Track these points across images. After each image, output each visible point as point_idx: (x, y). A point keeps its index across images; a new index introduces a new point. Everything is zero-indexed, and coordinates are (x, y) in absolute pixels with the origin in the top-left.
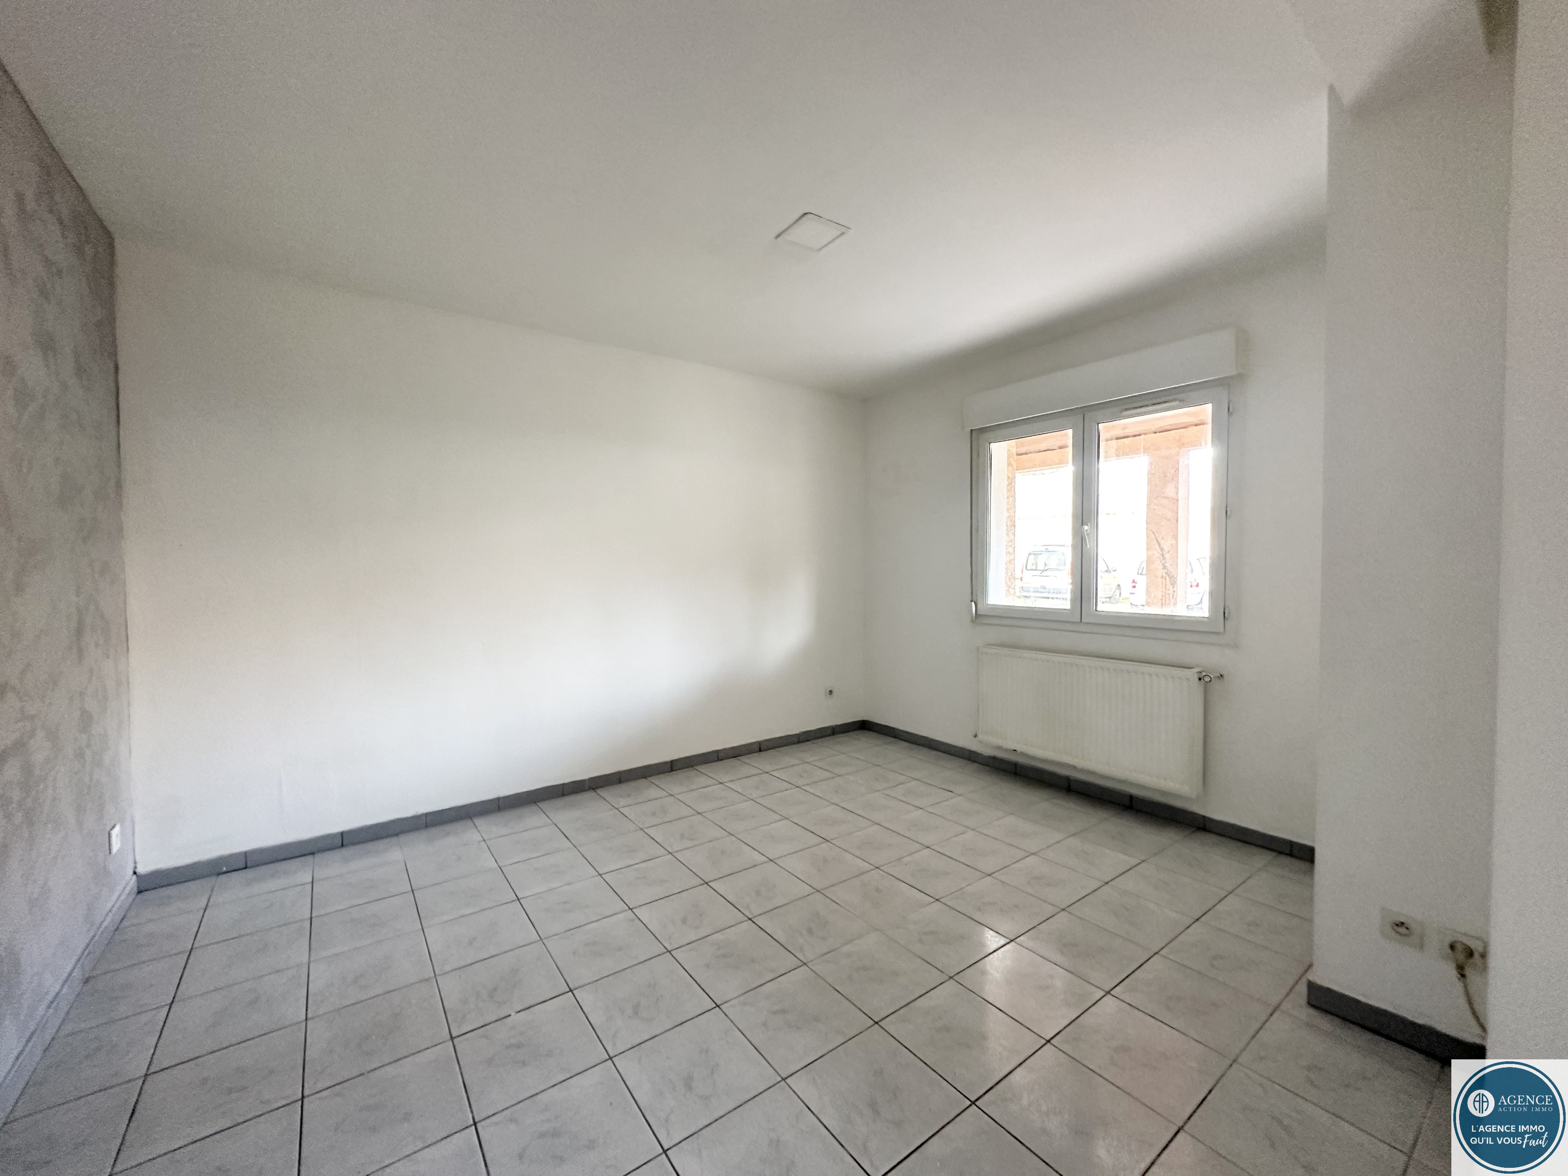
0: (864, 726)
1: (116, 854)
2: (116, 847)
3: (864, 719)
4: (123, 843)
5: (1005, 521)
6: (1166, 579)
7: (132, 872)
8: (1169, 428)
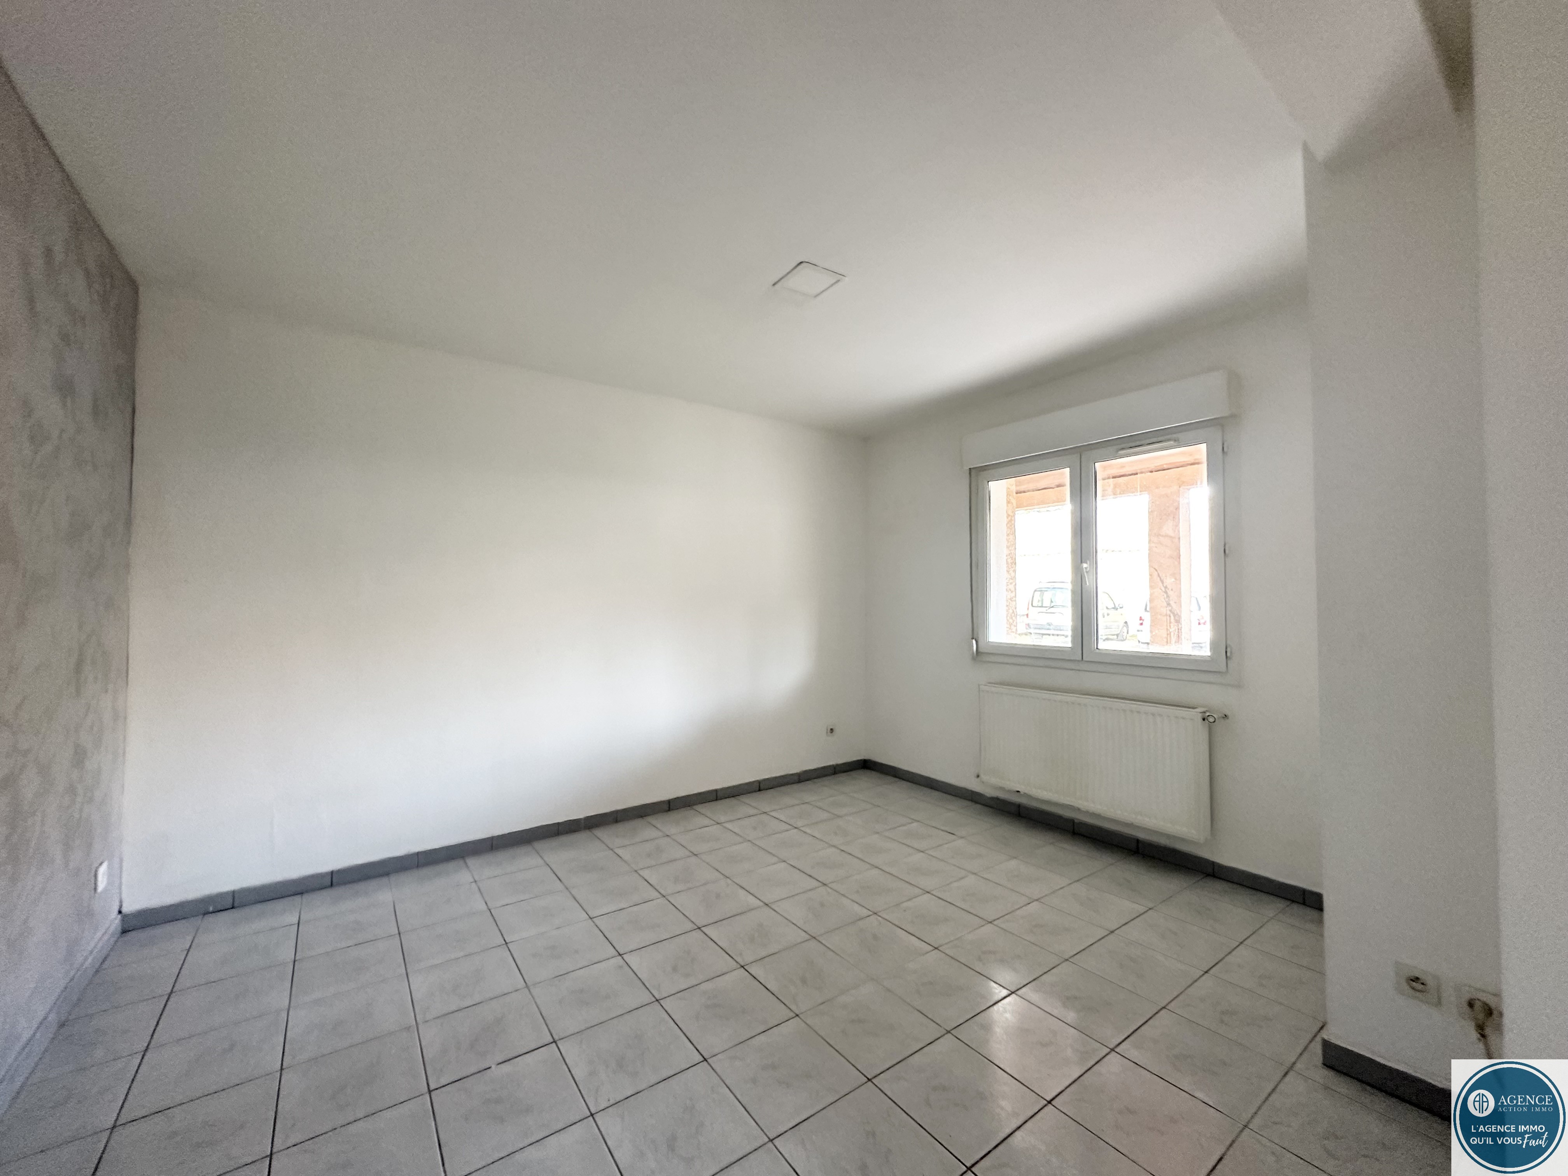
0: (866, 765)
1: (101, 893)
2: (101, 887)
3: (865, 758)
4: (110, 883)
5: (1005, 558)
6: (1170, 616)
7: (117, 912)
8: (1165, 467)
